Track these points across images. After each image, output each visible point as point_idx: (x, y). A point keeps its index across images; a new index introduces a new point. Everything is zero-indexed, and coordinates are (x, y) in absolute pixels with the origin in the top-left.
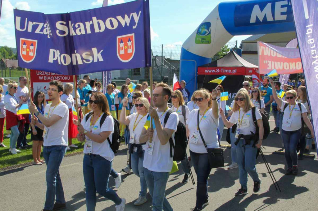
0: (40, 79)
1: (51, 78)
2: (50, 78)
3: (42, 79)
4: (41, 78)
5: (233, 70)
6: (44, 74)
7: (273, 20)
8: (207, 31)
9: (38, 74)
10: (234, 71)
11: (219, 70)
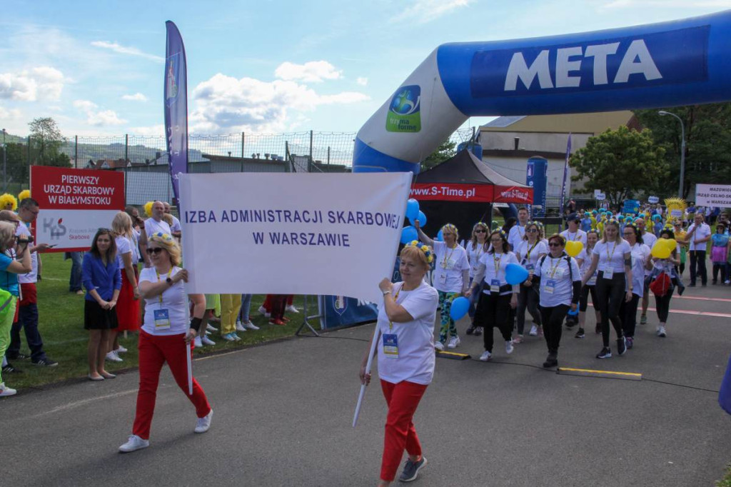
0: (51, 202)
1: (73, 199)
2: (71, 199)
3: (55, 202)
4: (52, 200)
5: (468, 191)
6: (59, 190)
7: (552, 86)
8: (412, 104)
9: (47, 190)
10: (469, 193)
11: (437, 190)
